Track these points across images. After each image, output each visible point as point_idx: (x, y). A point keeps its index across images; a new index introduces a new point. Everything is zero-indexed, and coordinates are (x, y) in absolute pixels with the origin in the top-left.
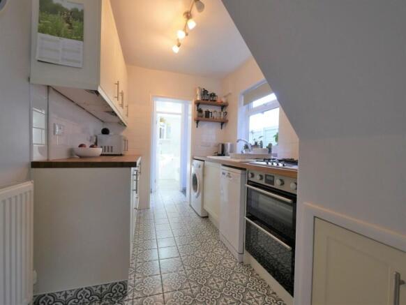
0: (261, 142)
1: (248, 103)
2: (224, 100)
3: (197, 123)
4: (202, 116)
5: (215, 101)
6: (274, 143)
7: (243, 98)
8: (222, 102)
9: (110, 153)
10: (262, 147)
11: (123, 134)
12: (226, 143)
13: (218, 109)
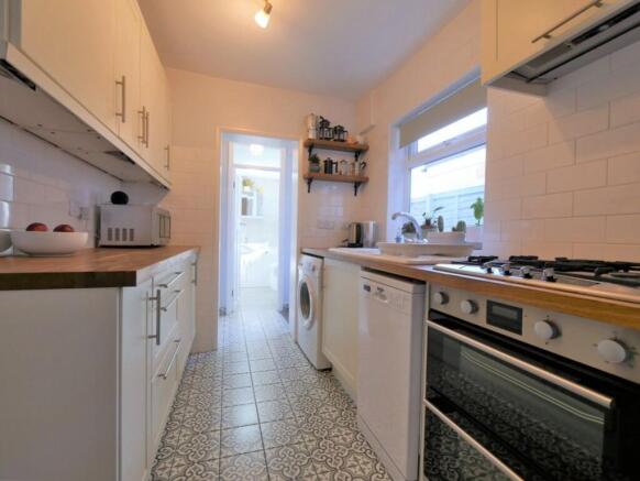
0: (440, 219)
1: (409, 143)
2: (360, 140)
3: (309, 183)
4: (317, 171)
5: (343, 141)
6: (471, 221)
7: (398, 133)
8: (356, 143)
9: (128, 243)
10: (441, 230)
11: (163, 205)
12: (365, 222)
13: (349, 157)
